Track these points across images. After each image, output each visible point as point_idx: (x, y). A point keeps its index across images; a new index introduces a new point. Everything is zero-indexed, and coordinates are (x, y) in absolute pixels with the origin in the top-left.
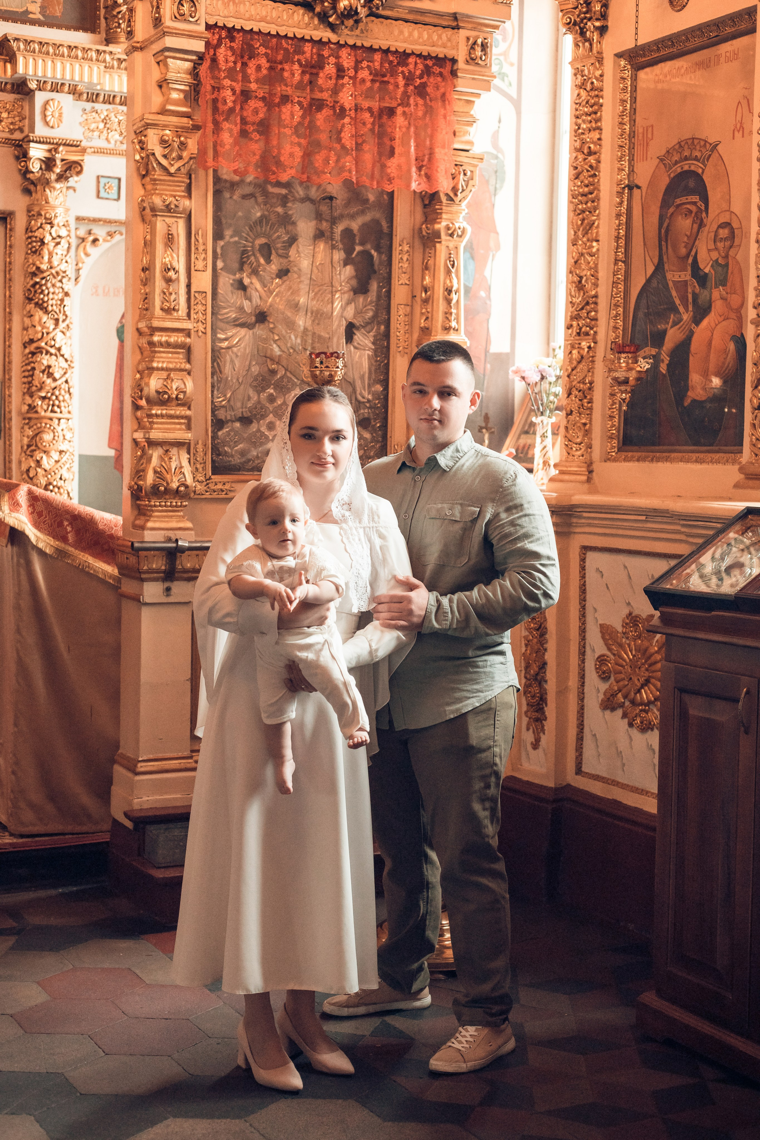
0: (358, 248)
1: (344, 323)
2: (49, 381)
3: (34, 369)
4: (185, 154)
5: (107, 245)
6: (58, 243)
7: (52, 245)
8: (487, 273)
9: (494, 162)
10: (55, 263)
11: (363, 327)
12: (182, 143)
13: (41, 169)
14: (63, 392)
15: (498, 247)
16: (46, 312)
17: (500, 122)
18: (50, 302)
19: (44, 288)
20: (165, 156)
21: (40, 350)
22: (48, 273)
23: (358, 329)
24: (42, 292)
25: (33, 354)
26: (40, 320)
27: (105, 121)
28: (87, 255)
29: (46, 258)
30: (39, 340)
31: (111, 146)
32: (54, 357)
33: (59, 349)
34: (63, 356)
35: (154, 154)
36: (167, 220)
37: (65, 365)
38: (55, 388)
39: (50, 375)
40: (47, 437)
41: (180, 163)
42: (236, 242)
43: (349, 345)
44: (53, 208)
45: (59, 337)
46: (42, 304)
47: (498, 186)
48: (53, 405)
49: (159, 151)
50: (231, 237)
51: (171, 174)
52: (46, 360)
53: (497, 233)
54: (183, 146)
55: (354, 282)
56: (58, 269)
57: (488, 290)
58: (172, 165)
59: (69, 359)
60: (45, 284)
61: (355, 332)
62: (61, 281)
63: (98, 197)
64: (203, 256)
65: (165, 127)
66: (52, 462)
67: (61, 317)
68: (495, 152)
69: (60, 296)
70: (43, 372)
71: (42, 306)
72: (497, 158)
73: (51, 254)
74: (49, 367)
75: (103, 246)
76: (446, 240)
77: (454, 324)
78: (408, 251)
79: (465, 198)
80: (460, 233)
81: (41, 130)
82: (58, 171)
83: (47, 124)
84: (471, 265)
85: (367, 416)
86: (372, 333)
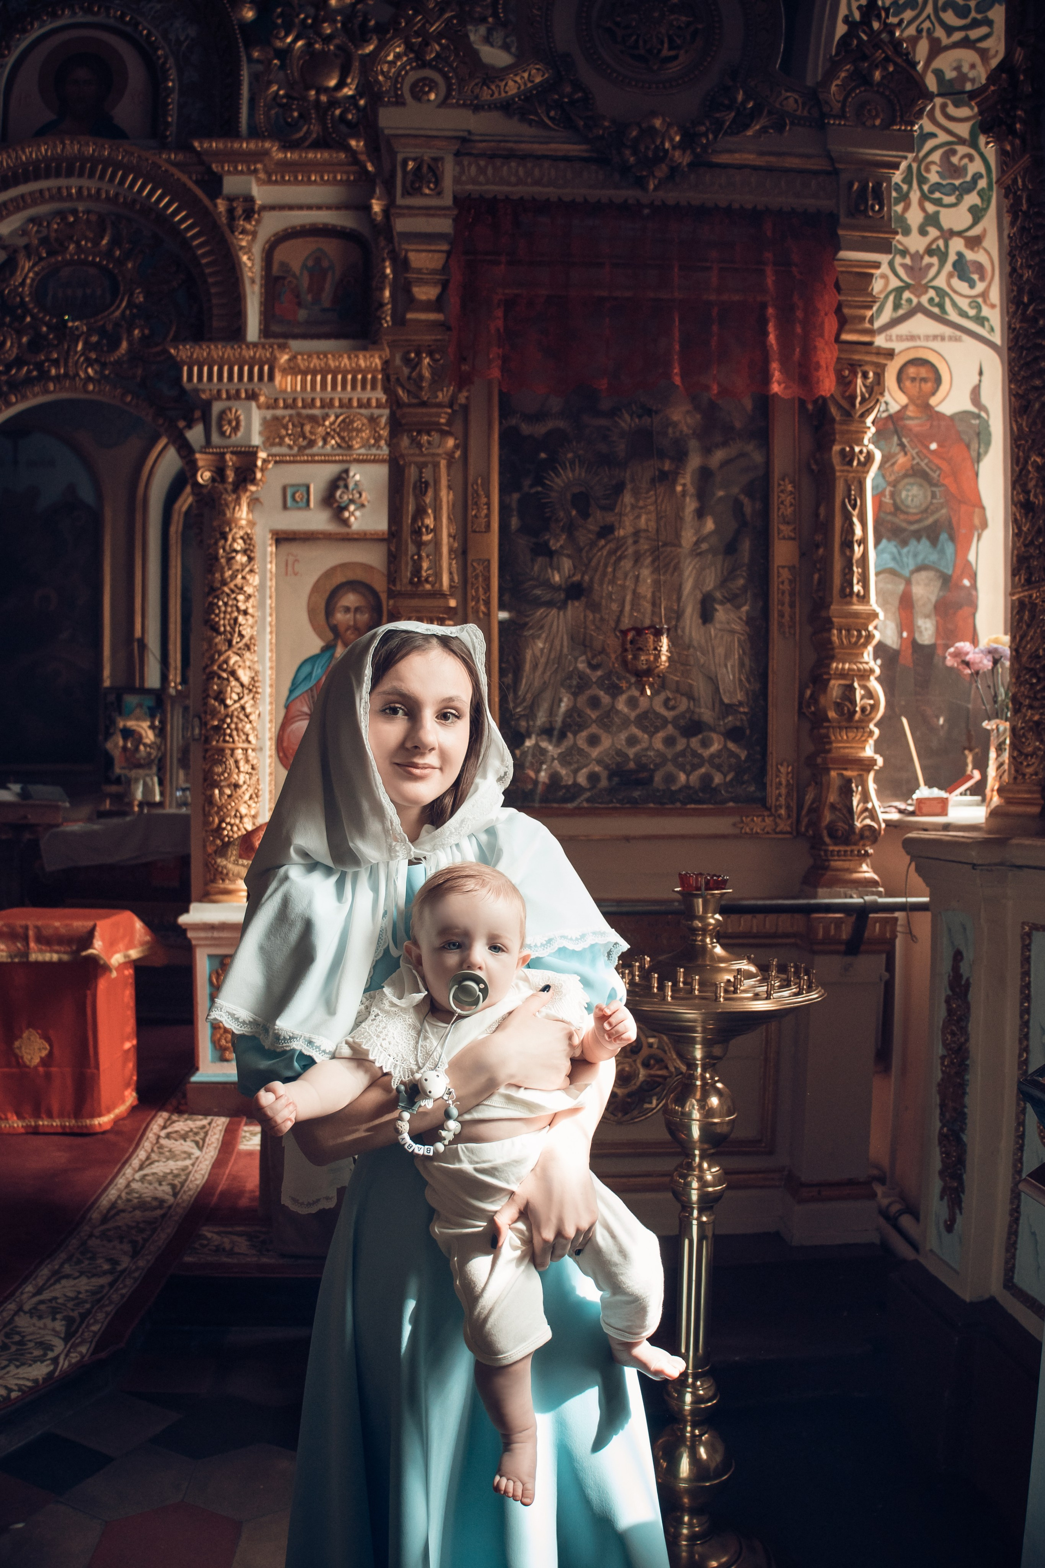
1: (700, 596)
8: (971, 557)
9: (975, 422)
11: (729, 600)
15: (984, 525)
17: (981, 373)
20: (412, 380)
23: (720, 602)
35: (398, 380)
42: (537, 493)
43: (707, 626)
47: (982, 451)
49: (404, 374)
53: (983, 508)
55: (716, 542)
57: (973, 577)
58: (423, 390)
61: (716, 606)
64: (485, 511)
65: (412, 342)
68: (975, 410)
72: (978, 416)
76: (842, 471)
77: (857, 588)
78: (791, 493)
79: (869, 411)
80: (862, 459)
84: (950, 549)
85: (738, 724)
86: (745, 608)
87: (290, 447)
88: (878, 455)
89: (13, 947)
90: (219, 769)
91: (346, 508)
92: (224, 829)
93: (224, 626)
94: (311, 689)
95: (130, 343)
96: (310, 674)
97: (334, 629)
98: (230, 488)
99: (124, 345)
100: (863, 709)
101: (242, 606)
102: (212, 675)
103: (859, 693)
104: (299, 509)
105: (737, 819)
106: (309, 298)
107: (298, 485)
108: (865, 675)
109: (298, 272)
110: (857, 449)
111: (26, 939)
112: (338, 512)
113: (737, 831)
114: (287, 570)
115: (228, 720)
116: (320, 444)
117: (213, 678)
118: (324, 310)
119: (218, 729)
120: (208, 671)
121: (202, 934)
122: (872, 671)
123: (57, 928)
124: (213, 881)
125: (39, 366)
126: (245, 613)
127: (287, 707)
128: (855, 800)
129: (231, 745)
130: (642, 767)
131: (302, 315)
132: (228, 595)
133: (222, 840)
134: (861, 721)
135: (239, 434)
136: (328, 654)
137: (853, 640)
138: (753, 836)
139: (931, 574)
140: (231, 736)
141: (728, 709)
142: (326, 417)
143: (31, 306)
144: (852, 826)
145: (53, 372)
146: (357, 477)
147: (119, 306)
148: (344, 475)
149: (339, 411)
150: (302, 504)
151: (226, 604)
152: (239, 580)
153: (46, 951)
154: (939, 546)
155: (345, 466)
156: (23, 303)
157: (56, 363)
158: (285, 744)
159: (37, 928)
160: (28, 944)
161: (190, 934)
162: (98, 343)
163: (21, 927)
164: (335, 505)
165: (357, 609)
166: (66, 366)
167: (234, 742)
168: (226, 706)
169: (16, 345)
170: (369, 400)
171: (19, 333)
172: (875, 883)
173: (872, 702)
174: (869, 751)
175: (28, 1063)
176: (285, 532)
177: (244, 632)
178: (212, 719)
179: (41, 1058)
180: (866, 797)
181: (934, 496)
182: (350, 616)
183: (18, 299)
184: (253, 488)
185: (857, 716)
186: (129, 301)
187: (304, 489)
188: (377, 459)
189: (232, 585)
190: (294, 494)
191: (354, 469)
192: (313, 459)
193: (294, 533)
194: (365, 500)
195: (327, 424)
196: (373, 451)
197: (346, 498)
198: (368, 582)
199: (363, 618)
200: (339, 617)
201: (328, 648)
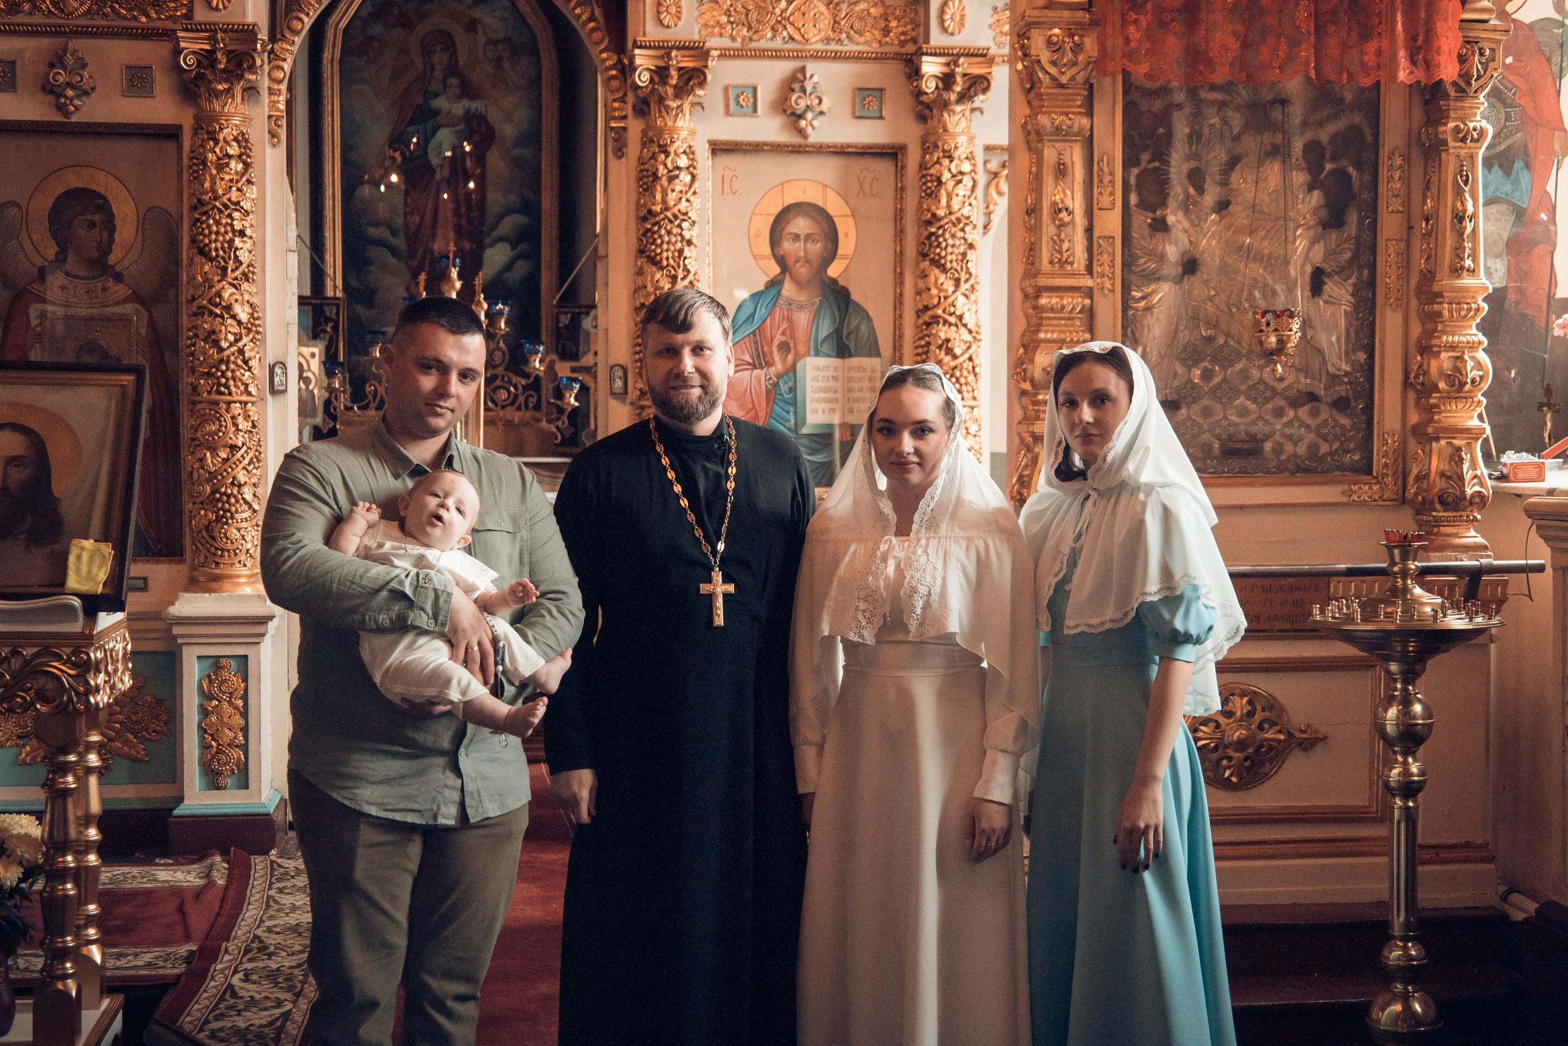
0: (1329, 166)
1: (1309, 269)
2: (948, 359)
3: (928, 344)
4: (1080, 58)
6: (960, 181)
7: (951, 184)
8: (1550, 188)
10: (956, 207)
11: (1337, 273)
12: (1076, 45)
13: (937, 87)
14: (965, 373)
16: (944, 269)
18: (949, 258)
19: (941, 239)
20: (1054, 63)
21: (936, 320)
22: (946, 220)
23: (1329, 276)
24: (939, 245)
25: (928, 325)
26: (936, 280)
28: (1000, 194)
29: (944, 201)
30: (935, 306)
32: (954, 328)
33: (961, 317)
34: (965, 326)
35: (1039, 61)
36: (1058, 145)
37: (968, 337)
38: (955, 367)
39: (950, 351)
41: (1074, 71)
42: (1155, 168)
43: (1316, 299)
44: (954, 136)
45: (961, 301)
46: (938, 261)
49: (1045, 56)
50: (1150, 161)
51: (1062, 86)
52: (943, 332)
54: (1078, 48)
55: (1324, 213)
56: (959, 214)
57: (1553, 211)
58: (1063, 73)
59: (973, 329)
60: (943, 235)
61: (1326, 280)
62: (963, 230)
64: (1110, 189)
65: (1054, 25)
67: (963, 276)
68: (1559, 18)
69: (962, 249)
70: (940, 347)
71: (938, 264)
73: (949, 197)
74: (948, 340)
76: (1455, 148)
77: (1468, 263)
78: (1401, 166)
79: (1482, 87)
80: (1475, 135)
81: (937, 38)
82: (958, 89)
83: (945, 30)
84: (1525, 178)
85: (1344, 394)
86: (1351, 281)
87: (733, 38)
88: (1491, 131)
91: (803, 115)
93: (667, 259)
94: (754, 333)
96: (753, 315)
97: (781, 261)
98: (670, 90)
100: (1473, 381)
101: (688, 234)
103: (1470, 364)
104: (745, 115)
105: (1345, 487)
107: (744, 86)
108: (1473, 346)
110: (1471, 125)
112: (793, 121)
113: (1345, 499)
114: (724, 186)
116: (768, 34)
122: (1480, 343)
126: (689, 243)
128: (1465, 466)
130: (1253, 438)
132: (671, 222)
134: (1469, 392)
135: (681, 23)
136: (773, 291)
137: (1463, 313)
138: (1362, 504)
139: (1503, 207)
141: (1334, 379)
142: (774, 2)
144: (1464, 492)
146: (815, 79)
148: (800, 76)
150: (750, 109)
151: (669, 233)
152: (683, 206)
154: (1514, 174)
155: (797, 64)
164: (790, 112)
165: (808, 237)
172: (1485, 548)
173: (1481, 373)
174: (1475, 422)
176: (722, 143)
177: (689, 267)
180: (1474, 466)
181: (1508, 118)
182: (799, 245)
184: (700, 92)
185: (1468, 387)
187: (750, 90)
188: (837, 57)
189: (675, 210)
190: (738, 96)
191: (811, 67)
192: (761, 54)
193: (736, 143)
194: (824, 107)
195: (778, 11)
196: (834, 47)
197: (803, 103)
198: (820, 204)
199: (816, 248)
200: (787, 246)
201: (774, 284)
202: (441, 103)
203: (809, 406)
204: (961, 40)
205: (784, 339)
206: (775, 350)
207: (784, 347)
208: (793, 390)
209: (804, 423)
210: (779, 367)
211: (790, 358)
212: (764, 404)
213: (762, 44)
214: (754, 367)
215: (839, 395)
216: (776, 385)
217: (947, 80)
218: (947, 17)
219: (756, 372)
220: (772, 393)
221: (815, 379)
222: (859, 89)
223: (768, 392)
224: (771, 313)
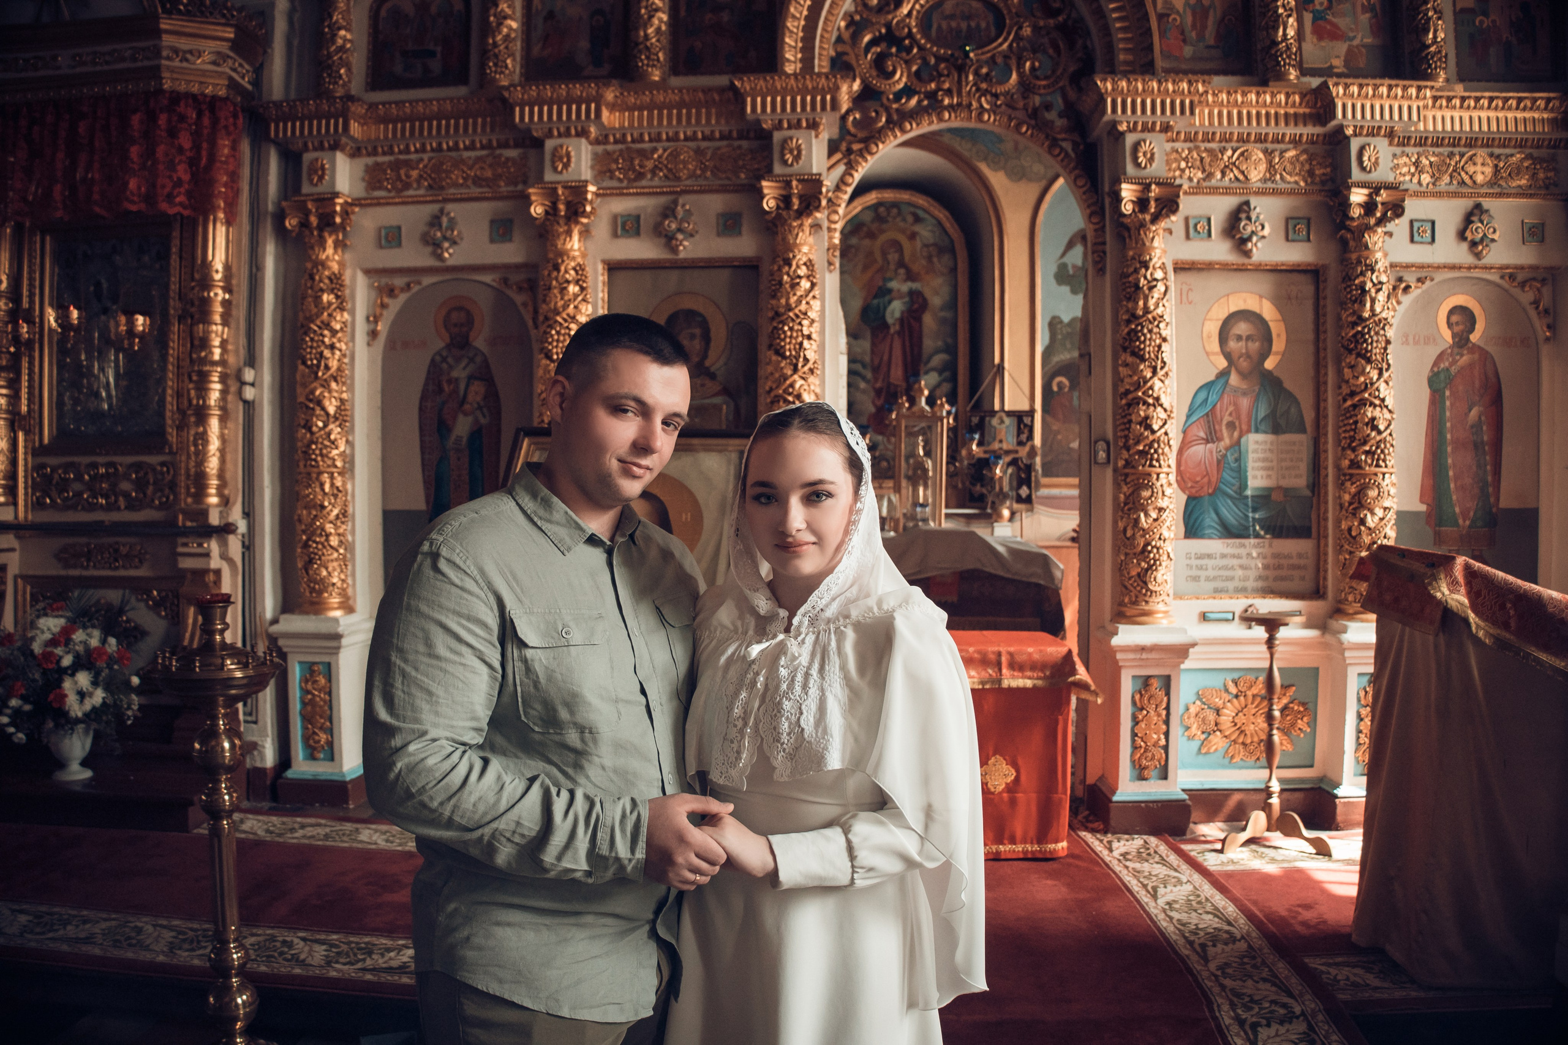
2: (1373, 434)
3: (1356, 422)
5: (1419, 291)
6: (1380, 289)
7: (1373, 291)
10: (1378, 309)
13: (1361, 214)
14: (1389, 445)
16: (1369, 361)
18: (1373, 351)
19: (1367, 337)
21: (1363, 402)
22: (1371, 321)
24: (1366, 341)
25: (1355, 406)
26: (1362, 370)
27: (1417, 164)
28: (1399, 303)
29: (1368, 305)
30: (1361, 391)
31: (1423, 189)
32: (1378, 409)
33: (1383, 400)
34: (1387, 407)
38: (1380, 441)
39: (1375, 428)
40: (1373, 493)
44: (1375, 252)
45: (1382, 386)
46: (1364, 354)
48: (1378, 460)
52: (1370, 412)
56: (1380, 317)
59: (1392, 410)
60: (1369, 333)
62: (1383, 329)
63: (1412, 240)
66: (1376, 519)
67: (1385, 366)
69: (1383, 344)
71: (1365, 357)
73: (1373, 301)
74: (1373, 419)
75: (1415, 293)
81: (1356, 174)
82: (1378, 215)
83: (1363, 169)
87: (1192, 179)
89: (983, 674)
90: (1146, 494)
91: (1249, 239)
92: (1150, 552)
93: (1149, 353)
94: (1207, 415)
95: (1021, 75)
96: (1206, 400)
97: (1227, 356)
98: (1148, 217)
99: (1014, 76)
101: (1164, 333)
102: (1137, 401)
104: (1202, 239)
106: (1194, 34)
107: (1201, 217)
109: (1181, 10)
111: (999, 664)
112: (1241, 244)
114: (1181, 298)
115: (1156, 445)
116: (1219, 175)
117: (1138, 404)
118: (1208, 47)
119: (1143, 453)
120: (1130, 396)
121: (1131, 656)
123: (1030, 654)
124: (1135, 603)
125: (932, 96)
126: (1166, 340)
127: (1185, 432)
129: (1158, 470)
131: (1188, 51)
132: (1151, 323)
133: (1148, 563)
135: (1154, 165)
136: (1222, 381)
140: (1158, 460)
142: (1223, 151)
143: (919, 36)
145: (946, 102)
146: (1258, 210)
147: (1005, 40)
148: (1245, 208)
149: (1234, 145)
150: (1206, 235)
151: (1150, 332)
152: (1160, 308)
153: (1018, 677)
155: (1243, 199)
156: (910, 35)
157: (949, 92)
158: (1182, 468)
159: (1011, 654)
160: (1000, 670)
161: (1119, 656)
162: (987, 74)
163: (993, 653)
164: (1238, 236)
165: (1248, 338)
166: (960, 94)
167: (1160, 466)
168: (1153, 432)
169: (905, 75)
170: (1284, 135)
171: (908, 63)
175: (993, 790)
176: (1183, 262)
177: (1165, 359)
178: (1138, 443)
179: (1007, 784)
182: (1242, 344)
183: (906, 30)
184: (1169, 220)
186: (1016, 34)
187: (1204, 223)
188: (1275, 192)
189: (1155, 314)
190: (1196, 225)
191: (1254, 201)
192: (1214, 191)
193: (1193, 263)
194: (1266, 232)
195: (1225, 158)
196: (1269, 185)
197: (1249, 229)
198: (1258, 311)
199: (1254, 346)
200: (1232, 344)
201: (1223, 374)
202: (894, 285)
203: (1250, 474)
204: (1375, 176)
205: (1231, 419)
206: (1224, 428)
207: (1231, 426)
208: (1238, 460)
209: (1246, 486)
210: (1227, 441)
211: (1236, 434)
212: (1215, 472)
213: (1214, 182)
214: (1207, 441)
215: (1275, 463)
216: (1225, 456)
217: (1369, 207)
218: (1365, 158)
219: (1209, 445)
220: (1221, 462)
221: (1255, 451)
222: (1292, 218)
223: (1219, 462)
224: (1221, 398)
